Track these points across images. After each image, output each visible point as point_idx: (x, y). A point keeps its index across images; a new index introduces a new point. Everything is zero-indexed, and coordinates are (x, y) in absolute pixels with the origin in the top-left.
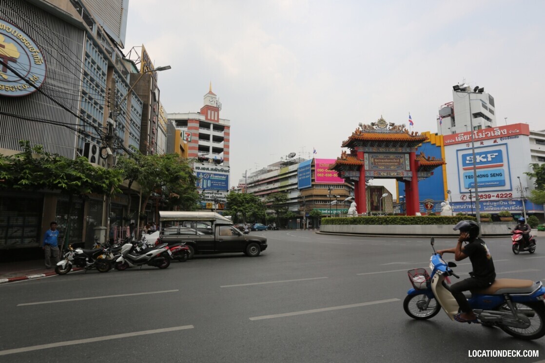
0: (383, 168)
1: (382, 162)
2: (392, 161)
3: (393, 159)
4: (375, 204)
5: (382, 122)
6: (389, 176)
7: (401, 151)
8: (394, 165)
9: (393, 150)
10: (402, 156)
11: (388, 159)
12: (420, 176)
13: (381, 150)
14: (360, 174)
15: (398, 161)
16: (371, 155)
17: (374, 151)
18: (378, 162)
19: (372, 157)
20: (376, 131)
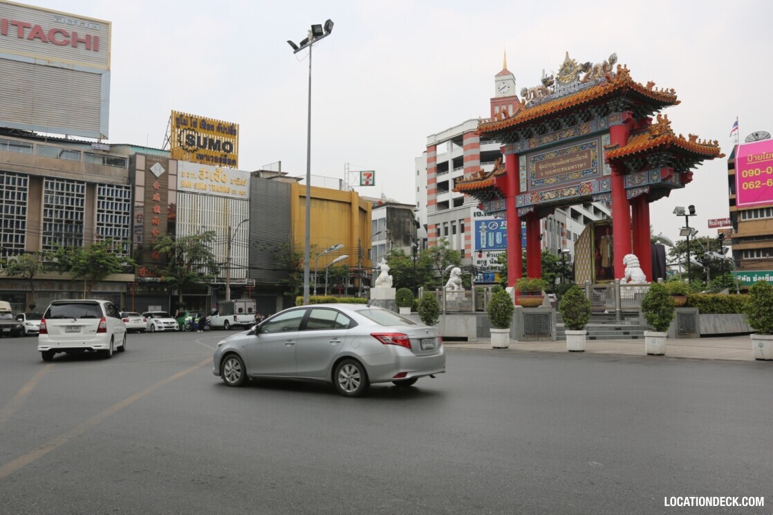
0: (553, 180)
1: (552, 168)
2: (572, 160)
3: (572, 156)
4: (605, 264)
5: (568, 67)
6: (560, 198)
7: (586, 132)
8: (576, 170)
9: (568, 134)
10: (595, 141)
11: (565, 158)
12: (630, 185)
13: (547, 140)
14: (507, 205)
15: (586, 157)
16: (532, 157)
17: (533, 146)
18: (544, 170)
19: (534, 161)
20: (554, 96)
